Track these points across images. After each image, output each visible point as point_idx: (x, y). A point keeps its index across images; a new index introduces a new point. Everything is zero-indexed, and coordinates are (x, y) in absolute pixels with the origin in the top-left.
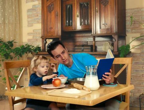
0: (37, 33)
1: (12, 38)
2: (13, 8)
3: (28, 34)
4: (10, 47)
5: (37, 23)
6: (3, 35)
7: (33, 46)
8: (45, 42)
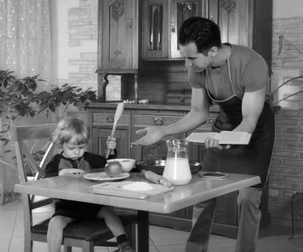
0: (88, 61)
1: (33, 70)
2: (38, 5)
3: (70, 61)
4: (30, 90)
5: (89, 39)
6: (14, 63)
7: (81, 89)
8: (104, 81)
